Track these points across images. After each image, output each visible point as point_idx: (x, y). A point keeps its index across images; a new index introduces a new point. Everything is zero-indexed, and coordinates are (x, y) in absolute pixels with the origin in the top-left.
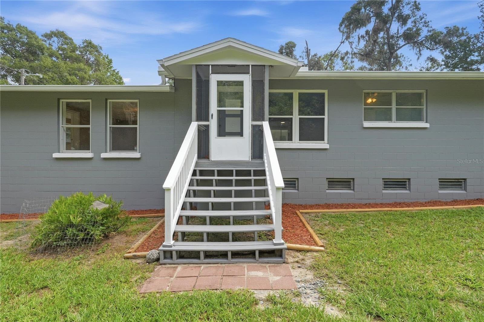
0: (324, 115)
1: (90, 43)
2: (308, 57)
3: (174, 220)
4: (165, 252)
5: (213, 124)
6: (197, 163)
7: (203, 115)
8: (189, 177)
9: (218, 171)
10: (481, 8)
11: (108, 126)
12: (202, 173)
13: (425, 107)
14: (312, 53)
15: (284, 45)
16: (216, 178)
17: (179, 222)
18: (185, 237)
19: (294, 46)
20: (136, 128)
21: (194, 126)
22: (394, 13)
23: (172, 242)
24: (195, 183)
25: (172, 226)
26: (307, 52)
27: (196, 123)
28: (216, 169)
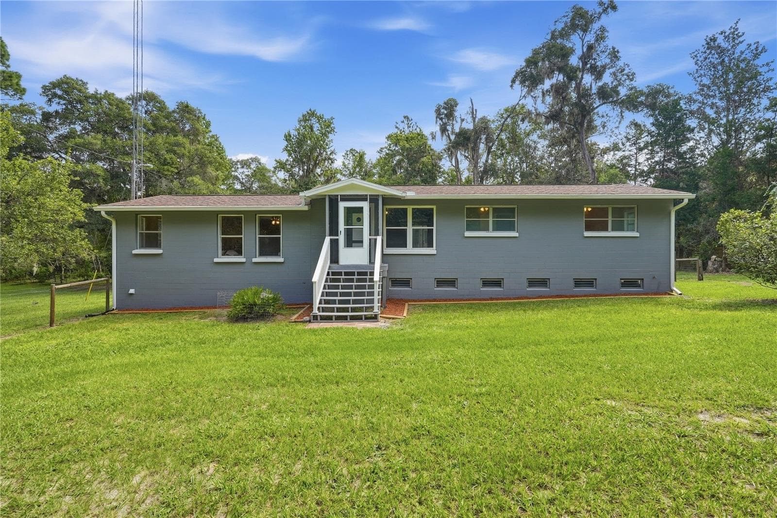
0: (433, 226)
1: (187, 106)
2: (474, 121)
3: (318, 301)
4: (314, 316)
5: (342, 238)
6: (330, 267)
7: (334, 231)
8: (325, 276)
9: (345, 272)
10: (695, 60)
11: (258, 236)
12: (334, 274)
13: (516, 219)
14: (479, 116)
15: (442, 103)
16: (343, 277)
17: (320, 303)
18: (324, 310)
19: (456, 105)
20: (280, 237)
21: (327, 240)
22: (586, 64)
23: (317, 312)
24: (329, 281)
25: (316, 304)
26: (473, 113)
27: (329, 237)
28: (343, 271)
